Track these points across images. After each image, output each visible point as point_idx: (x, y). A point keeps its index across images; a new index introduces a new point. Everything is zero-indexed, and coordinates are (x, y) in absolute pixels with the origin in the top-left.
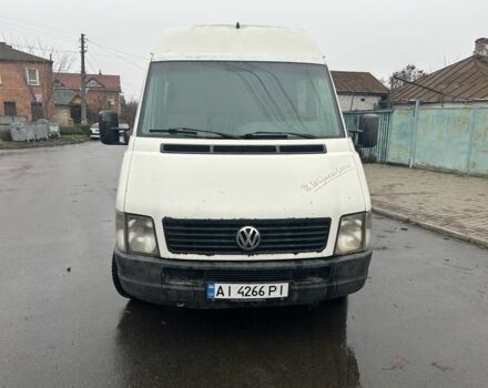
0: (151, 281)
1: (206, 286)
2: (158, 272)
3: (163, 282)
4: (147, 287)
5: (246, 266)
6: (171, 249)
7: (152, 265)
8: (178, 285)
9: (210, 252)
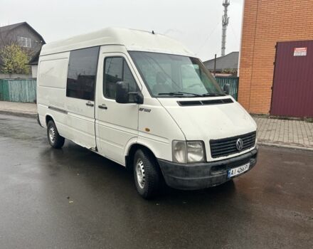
0: (204, 175)
1: (228, 172)
2: (208, 170)
3: (210, 174)
4: (202, 180)
5: (239, 158)
6: (213, 156)
7: (206, 166)
8: (217, 174)
9: (227, 154)
